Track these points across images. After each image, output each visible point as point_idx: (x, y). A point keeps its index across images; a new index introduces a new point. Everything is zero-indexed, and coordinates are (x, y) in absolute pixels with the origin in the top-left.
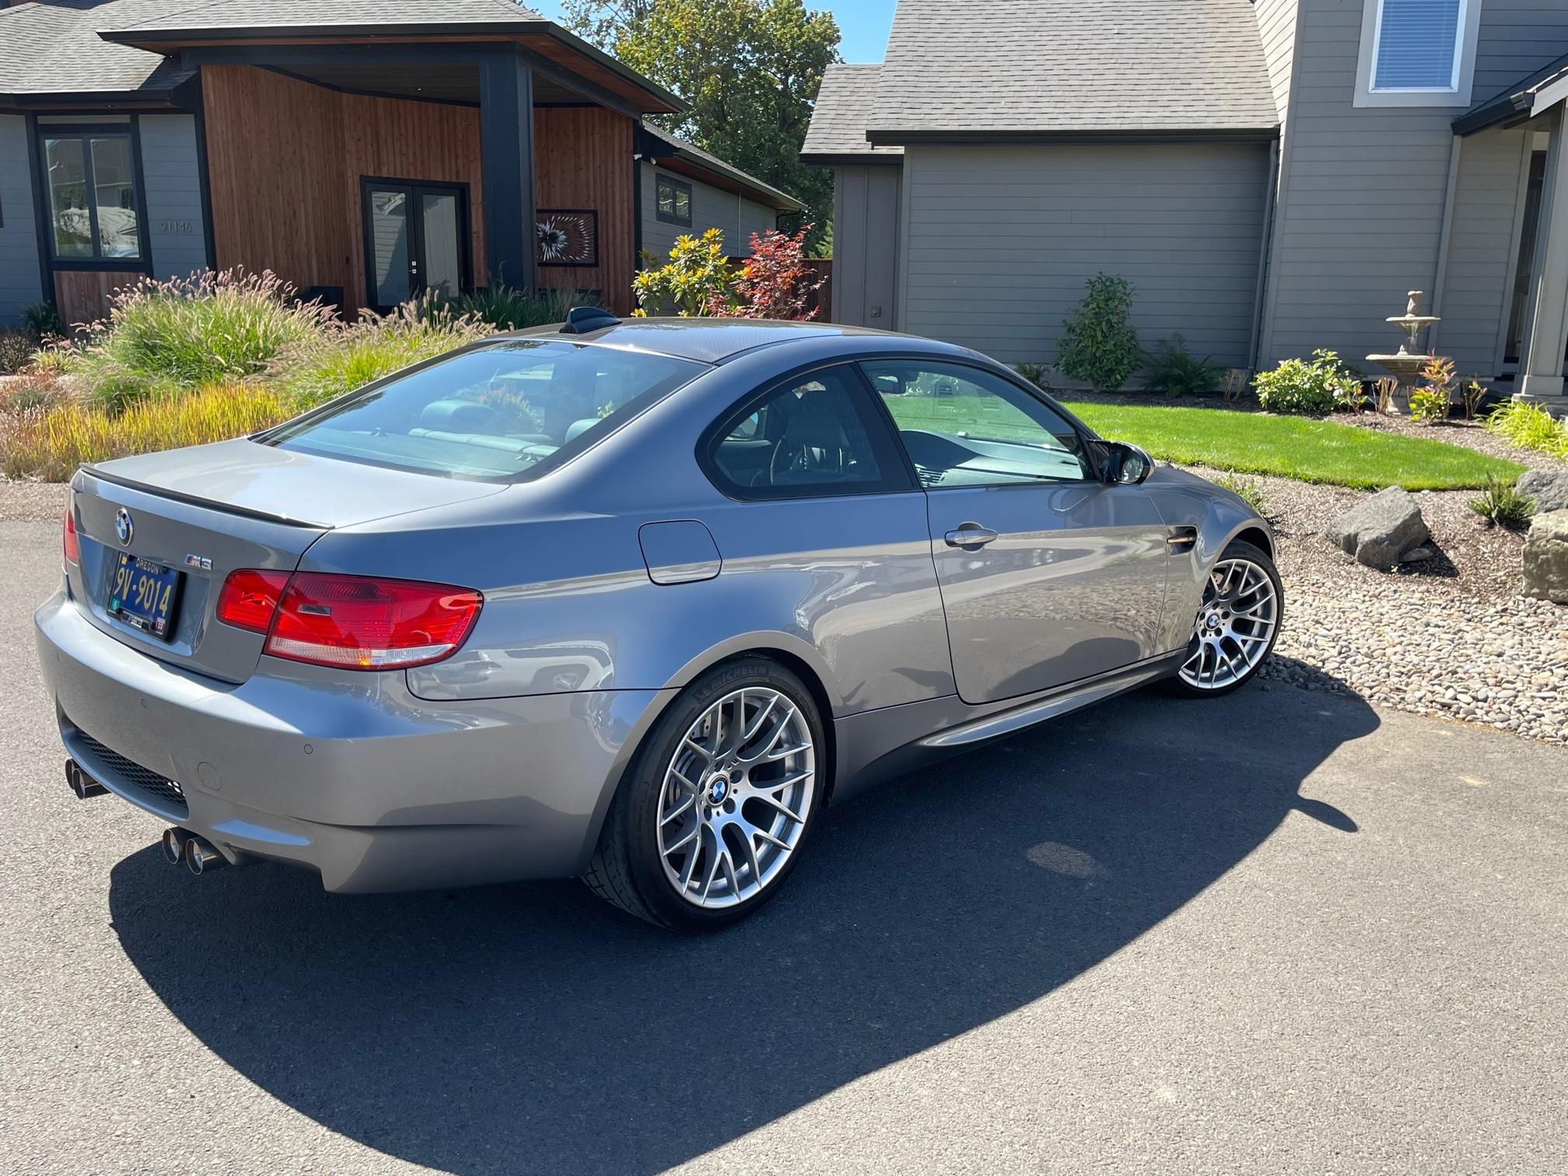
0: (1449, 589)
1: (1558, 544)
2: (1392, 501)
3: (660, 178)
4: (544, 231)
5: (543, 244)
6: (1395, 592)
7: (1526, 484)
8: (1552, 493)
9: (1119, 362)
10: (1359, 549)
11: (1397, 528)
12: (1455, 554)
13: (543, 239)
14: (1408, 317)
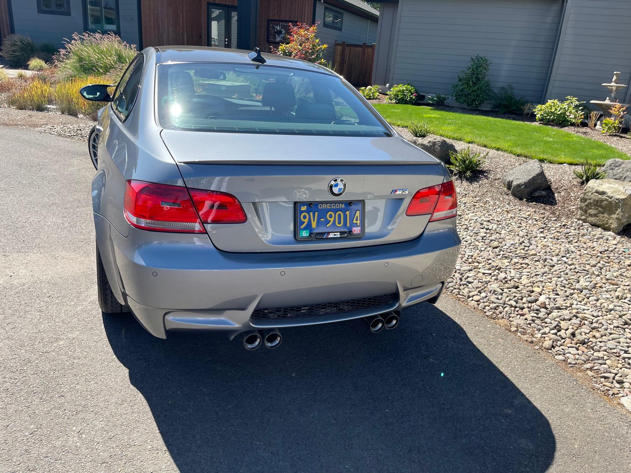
0: (546, 212)
1: (596, 196)
2: (532, 167)
3: (326, 9)
4: (277, 29)
5: (276, 35)
6: (520, 210)
7: (608, 165)
8: (619, 171)
9: (478, 96)
10: (512, 188)
11: (530, 180)
12: (558, 195)
13: (277, 33)
14: (613, 84)
